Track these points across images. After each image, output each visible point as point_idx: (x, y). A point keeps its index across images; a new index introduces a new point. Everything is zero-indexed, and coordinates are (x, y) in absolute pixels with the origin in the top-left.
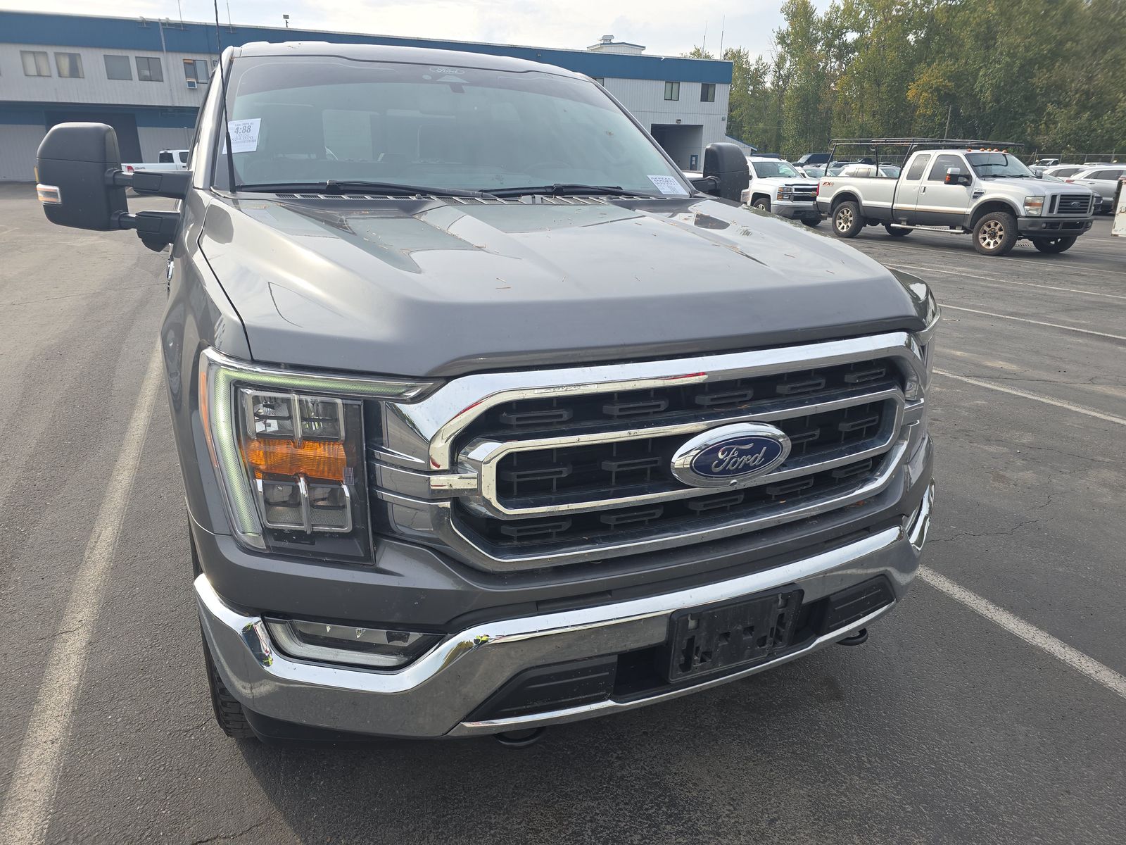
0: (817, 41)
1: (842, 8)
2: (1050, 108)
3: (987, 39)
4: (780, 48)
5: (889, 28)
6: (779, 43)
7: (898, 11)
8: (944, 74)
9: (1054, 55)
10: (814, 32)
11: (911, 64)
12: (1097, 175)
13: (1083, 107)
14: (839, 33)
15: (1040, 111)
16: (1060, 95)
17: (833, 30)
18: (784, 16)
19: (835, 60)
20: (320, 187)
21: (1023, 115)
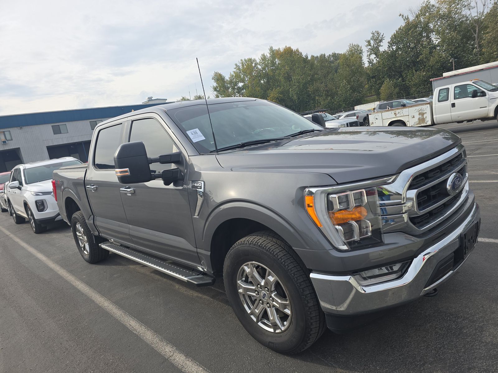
0: (229, 88)
1: (234, 75)
2: (317, 98)
3: (288, 78)
4: (215, 93)
5: (254, 80)
6: (215, 91)
7: (255, 73)
8: (278, 92)
9: (312, 80)
10: (227, 85)
11: (265, 91)
12: (347, 116)
13: (327, 96)
14: (236, 84)
15: (314, 99)
16: (319, 93)
17: (233, 83)
18: (213, 81)
19: (237, 94)
20: (239, 146)
21: (309, 102)
